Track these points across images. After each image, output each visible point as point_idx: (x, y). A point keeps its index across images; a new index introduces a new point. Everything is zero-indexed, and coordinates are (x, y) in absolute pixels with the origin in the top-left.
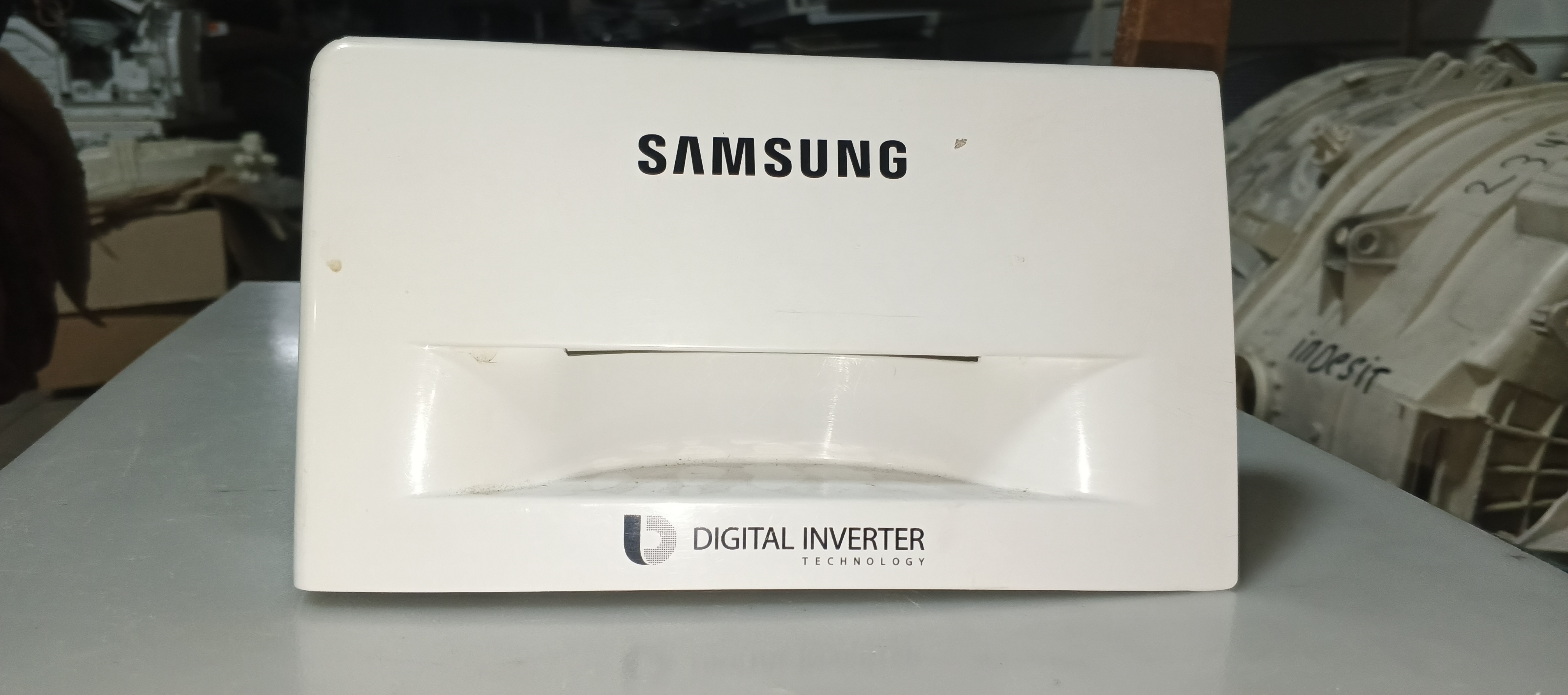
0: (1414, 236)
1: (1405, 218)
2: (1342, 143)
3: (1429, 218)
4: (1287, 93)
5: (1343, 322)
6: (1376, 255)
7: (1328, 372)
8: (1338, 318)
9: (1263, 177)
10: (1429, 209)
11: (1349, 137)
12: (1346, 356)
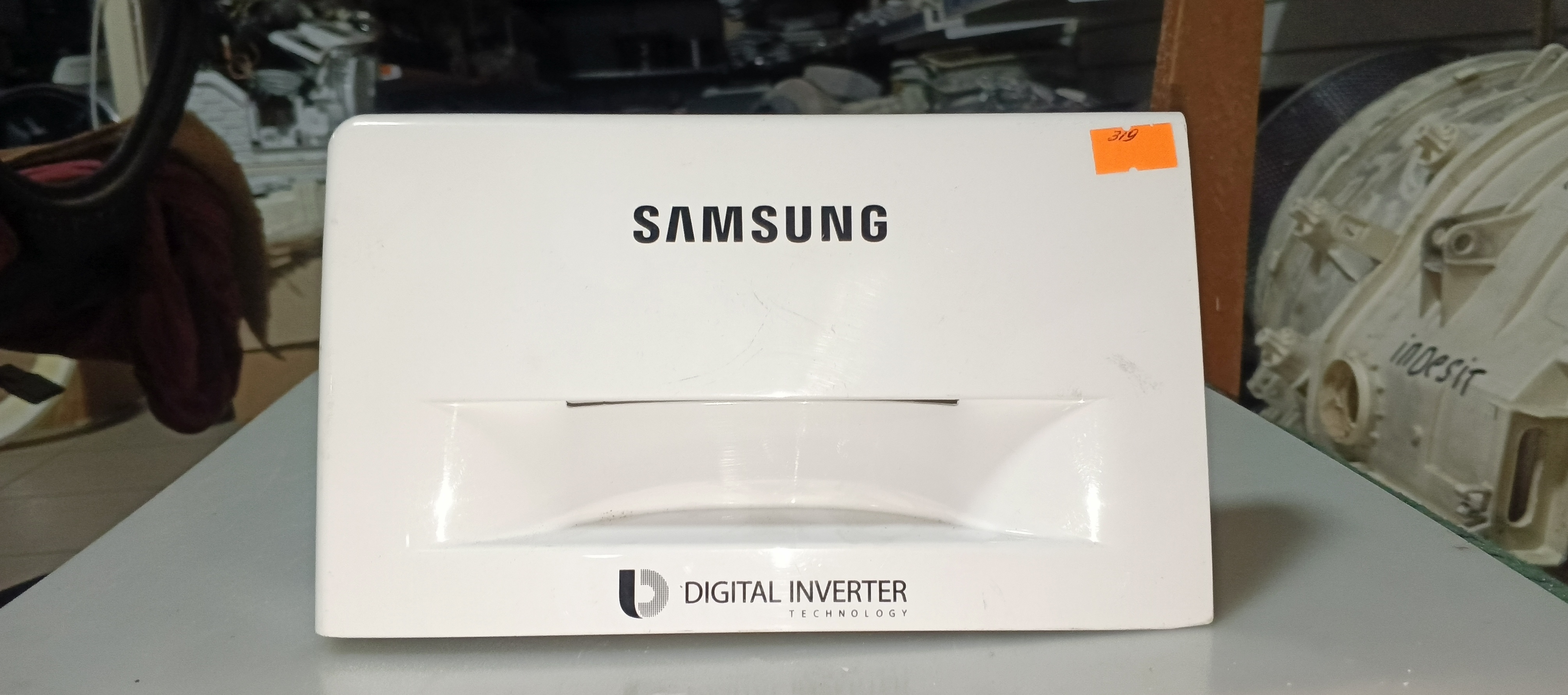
0: (1512, 236)
1: (1503, 216)
2: (1447, 142)
3: (1528, 216)
4: (1400, 93)
5: (1442, 324)
6: (1474, 255)
7: (1427, 374)
8: (1438, 319)
9: (1374, 179)
10: (1527, 208)
11: (1455, 136)
12: (1445, 358)
